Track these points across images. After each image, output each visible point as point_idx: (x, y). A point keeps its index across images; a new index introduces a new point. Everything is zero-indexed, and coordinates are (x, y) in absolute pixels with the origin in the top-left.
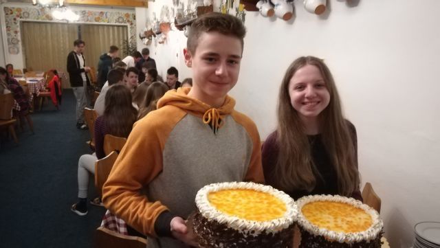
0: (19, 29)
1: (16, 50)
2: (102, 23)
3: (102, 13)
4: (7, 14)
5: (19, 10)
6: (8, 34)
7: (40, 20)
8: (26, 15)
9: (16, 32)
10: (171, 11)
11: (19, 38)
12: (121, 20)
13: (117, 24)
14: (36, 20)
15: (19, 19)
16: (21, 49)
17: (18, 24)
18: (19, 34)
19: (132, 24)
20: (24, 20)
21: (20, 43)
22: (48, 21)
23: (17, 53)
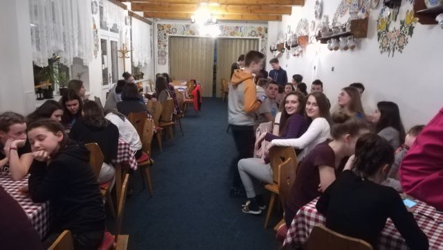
0: (167, 43)
1: (164, 61)
2: (237, 37)
3: (237, 27)
4: (159, 30)
5: (169, 26)
6: (159, 48)
7: (185, 35)
8: (174, 31)
9: (165, 46)
10: (310, 24)
11: (167, 51)
12: (253, 34)
13: (250, 37)
14: (181, 35)
15: (168, 34)
16: (167, 61)
17: (167, 39)
18: (167, 47)
19: (263, 37)
20: (172, 35)
21: (167, 55)
22: (191, 36)
23: (165, 64)
